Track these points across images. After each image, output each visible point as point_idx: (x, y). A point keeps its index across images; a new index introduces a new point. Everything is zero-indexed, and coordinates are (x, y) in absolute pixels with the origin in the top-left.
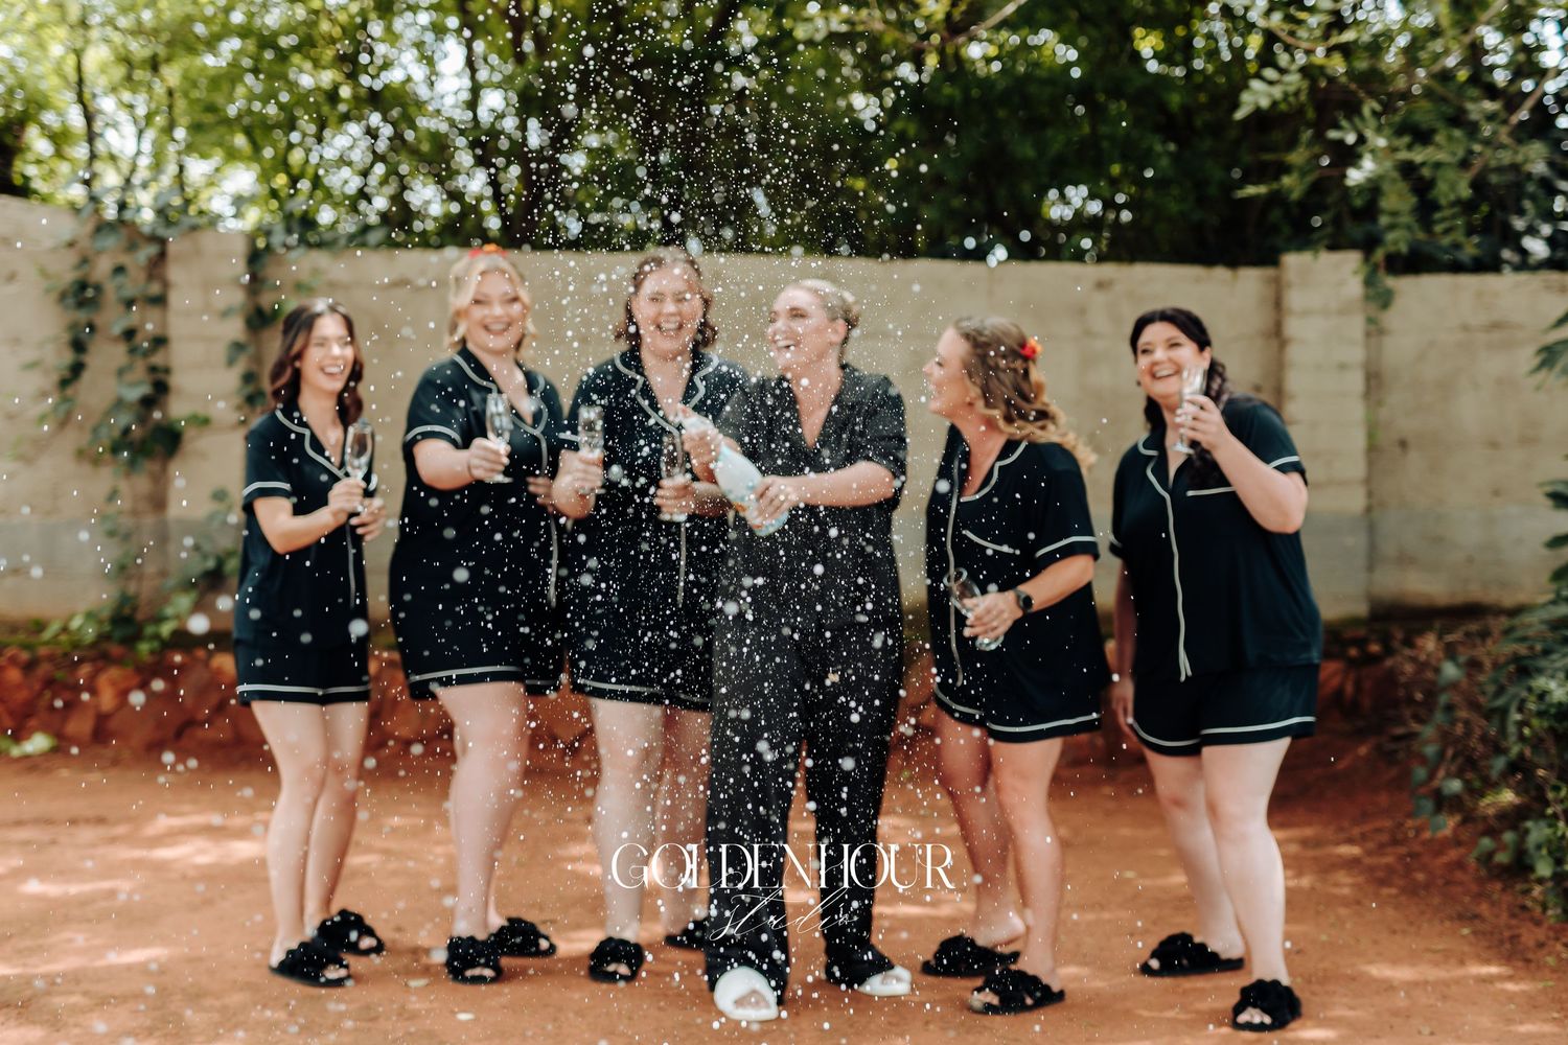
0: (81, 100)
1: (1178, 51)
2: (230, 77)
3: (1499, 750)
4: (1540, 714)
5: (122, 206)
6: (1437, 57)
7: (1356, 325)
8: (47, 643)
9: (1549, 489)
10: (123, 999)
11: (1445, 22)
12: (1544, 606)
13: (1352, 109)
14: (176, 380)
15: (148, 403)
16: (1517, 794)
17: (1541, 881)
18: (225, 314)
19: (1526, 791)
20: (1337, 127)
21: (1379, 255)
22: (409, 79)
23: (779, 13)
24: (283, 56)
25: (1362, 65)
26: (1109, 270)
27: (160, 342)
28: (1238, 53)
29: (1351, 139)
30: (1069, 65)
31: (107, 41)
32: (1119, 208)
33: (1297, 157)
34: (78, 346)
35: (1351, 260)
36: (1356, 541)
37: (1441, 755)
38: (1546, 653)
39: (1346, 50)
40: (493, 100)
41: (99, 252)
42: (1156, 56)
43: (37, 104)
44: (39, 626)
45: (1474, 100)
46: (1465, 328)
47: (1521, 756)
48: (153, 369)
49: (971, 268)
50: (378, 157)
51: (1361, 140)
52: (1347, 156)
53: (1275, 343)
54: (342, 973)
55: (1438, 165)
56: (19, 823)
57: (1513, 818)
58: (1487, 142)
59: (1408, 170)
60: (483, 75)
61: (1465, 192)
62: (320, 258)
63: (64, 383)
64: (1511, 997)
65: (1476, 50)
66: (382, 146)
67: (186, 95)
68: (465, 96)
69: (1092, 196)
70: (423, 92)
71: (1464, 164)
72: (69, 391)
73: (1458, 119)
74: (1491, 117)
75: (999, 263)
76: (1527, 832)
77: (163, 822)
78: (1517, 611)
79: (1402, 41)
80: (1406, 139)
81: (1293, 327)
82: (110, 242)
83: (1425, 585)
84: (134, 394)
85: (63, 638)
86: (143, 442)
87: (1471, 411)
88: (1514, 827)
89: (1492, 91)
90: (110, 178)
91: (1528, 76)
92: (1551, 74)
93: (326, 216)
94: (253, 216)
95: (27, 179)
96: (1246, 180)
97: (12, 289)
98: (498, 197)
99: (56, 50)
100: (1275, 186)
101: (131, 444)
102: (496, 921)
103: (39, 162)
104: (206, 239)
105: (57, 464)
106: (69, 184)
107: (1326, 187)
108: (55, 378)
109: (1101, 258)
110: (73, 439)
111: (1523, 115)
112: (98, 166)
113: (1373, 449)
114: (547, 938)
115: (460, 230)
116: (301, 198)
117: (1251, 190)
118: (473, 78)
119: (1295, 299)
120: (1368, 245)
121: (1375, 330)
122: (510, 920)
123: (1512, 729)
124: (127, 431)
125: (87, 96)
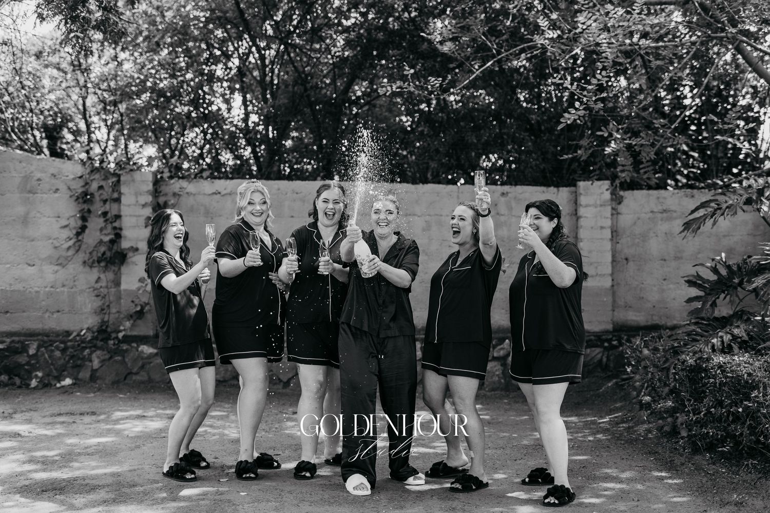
0: (85, 118)
1: (535, 98)
2: (147, 108)
3: (666, 385)
4: (682, 370)
5: (102, 161)
6: (641, 102)
7: (608, 211)
8: (71, 341)
9: (686, 279)
10: (104, 486)
11: (644, 87)
12: (685, 325)
13: (606, 123)
14: (125, 233)
15: (112, 242)
16: (673, 403)
17: (682, 438)
18: (144, 206)
19: (677, 402)
20: (601, 131)
21: (617, 182)
22: (219, 109)
23: (371, 83)
24: (168, 100)
25: (611, 105)
26: (506, 188)
27: (118, 217)
28: (560, 99)
29: (606, 135)
30: (490, 104)
31: (95, 93)
32: (511, 163)
33: (584, 142)
34: (84, 219)
35: (606, 184)
36: (608, 299)
37: (642, 386)
38: (685, 345)
39: (603, 100)
40: (254, 118)
41: (92, 181)
42: (526, 100)
43: (66, 119)
44: (68, 333)
45: (656, 119)
46: (652, 212)
47: (675, 387)
48: (115, 228)
49: (451, 187)
50: (207, 141)
51: (611, 135)
52: (605, 141)
53: (574, 218)
54: (193, 476)
55: (642, 145)
56: (60, 414)
57: (672, 412)
58: (662, 136)
59: (629, 147)
60: (250, 108)
61: (653, 156)
62: (184, 183)
63: (78, 234)
64: (670, 485)
65: (658, 99)
66: (209, 136)
67: (128, 115)
68: (242, 116)
69: (500, 158)
70: (226, 115)
71: (653, 145)
72: (80, 238)
73: (649, 126)
74: (663, 126)
75: (461, 184)
76: (677, 418)
77: (118, 414)
78: (674, 328)
79: (627, 94)
80: (629, 135)
81: (582, 211)
82: (97, 176)
83: (635, 317)
84: (107, 239)
85: (78, 338)
86: (111, 258)
87: (655, 246)
88: (672, 416)
89: (663, 115)
90: (97, 150)
91: (678, 109)
92: (688, 108)
93: (186, 165)
94: (156, 165)
95: (63, 150)
96: (562, 152)
97: (57, 195)
98: (256, 158)
99: (75, 97)
100: (575, 154)
101: (106, 258)
102: (256, 455)
103: (67, 143)
104: (137, 175)
105: (75, 267)
106: (80, 153)
107: (596, 154)
108: (74, 232)
109: (503, 184)
110: (81, 256)
111: (676, 124)
112: (92, 145)
113: (614, 260)
114: (277, 462)
115: (240, 172)
116: (176, 158)
117: (566, 157)
118: (246, 109)
119: (583, 200)
120: (613, 178)
121: (615, 213)
122: (261, 454)
123: (671, 376)
124: (104, 254)
125: (88, 116)
